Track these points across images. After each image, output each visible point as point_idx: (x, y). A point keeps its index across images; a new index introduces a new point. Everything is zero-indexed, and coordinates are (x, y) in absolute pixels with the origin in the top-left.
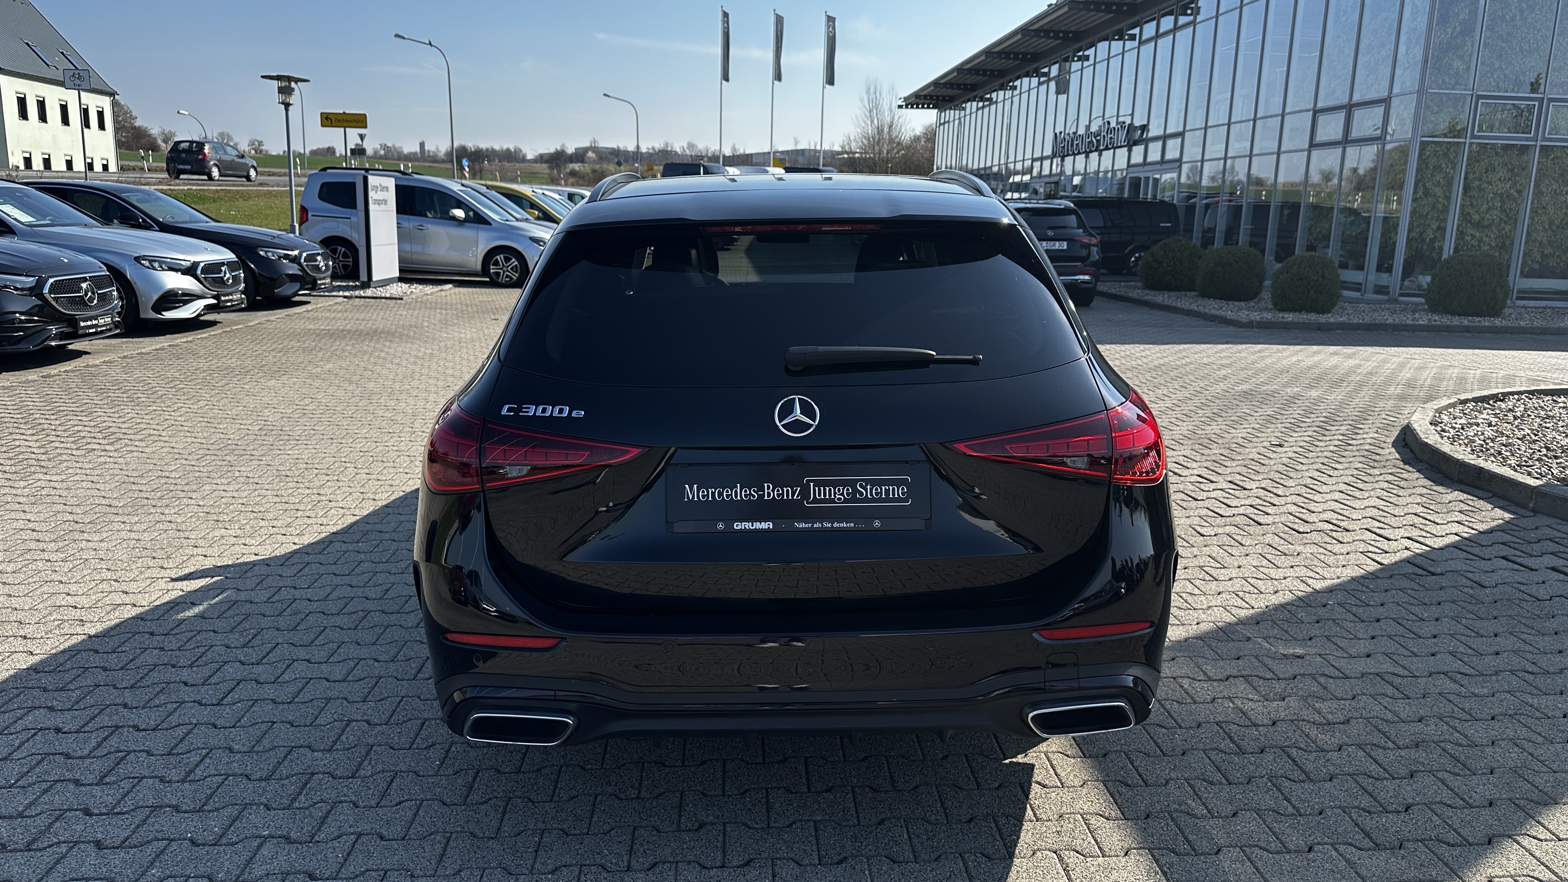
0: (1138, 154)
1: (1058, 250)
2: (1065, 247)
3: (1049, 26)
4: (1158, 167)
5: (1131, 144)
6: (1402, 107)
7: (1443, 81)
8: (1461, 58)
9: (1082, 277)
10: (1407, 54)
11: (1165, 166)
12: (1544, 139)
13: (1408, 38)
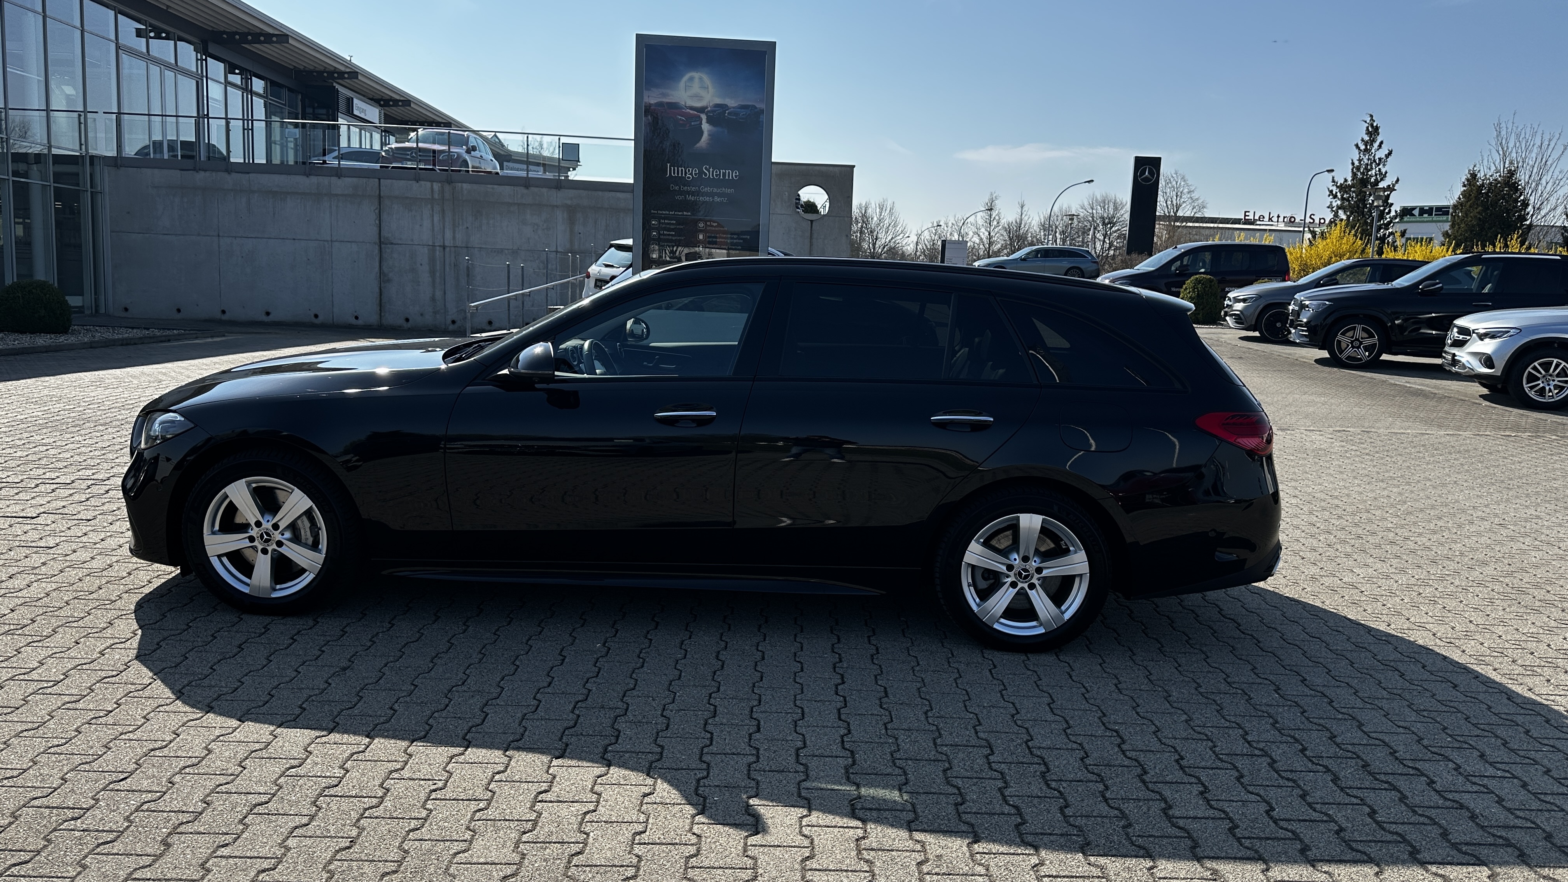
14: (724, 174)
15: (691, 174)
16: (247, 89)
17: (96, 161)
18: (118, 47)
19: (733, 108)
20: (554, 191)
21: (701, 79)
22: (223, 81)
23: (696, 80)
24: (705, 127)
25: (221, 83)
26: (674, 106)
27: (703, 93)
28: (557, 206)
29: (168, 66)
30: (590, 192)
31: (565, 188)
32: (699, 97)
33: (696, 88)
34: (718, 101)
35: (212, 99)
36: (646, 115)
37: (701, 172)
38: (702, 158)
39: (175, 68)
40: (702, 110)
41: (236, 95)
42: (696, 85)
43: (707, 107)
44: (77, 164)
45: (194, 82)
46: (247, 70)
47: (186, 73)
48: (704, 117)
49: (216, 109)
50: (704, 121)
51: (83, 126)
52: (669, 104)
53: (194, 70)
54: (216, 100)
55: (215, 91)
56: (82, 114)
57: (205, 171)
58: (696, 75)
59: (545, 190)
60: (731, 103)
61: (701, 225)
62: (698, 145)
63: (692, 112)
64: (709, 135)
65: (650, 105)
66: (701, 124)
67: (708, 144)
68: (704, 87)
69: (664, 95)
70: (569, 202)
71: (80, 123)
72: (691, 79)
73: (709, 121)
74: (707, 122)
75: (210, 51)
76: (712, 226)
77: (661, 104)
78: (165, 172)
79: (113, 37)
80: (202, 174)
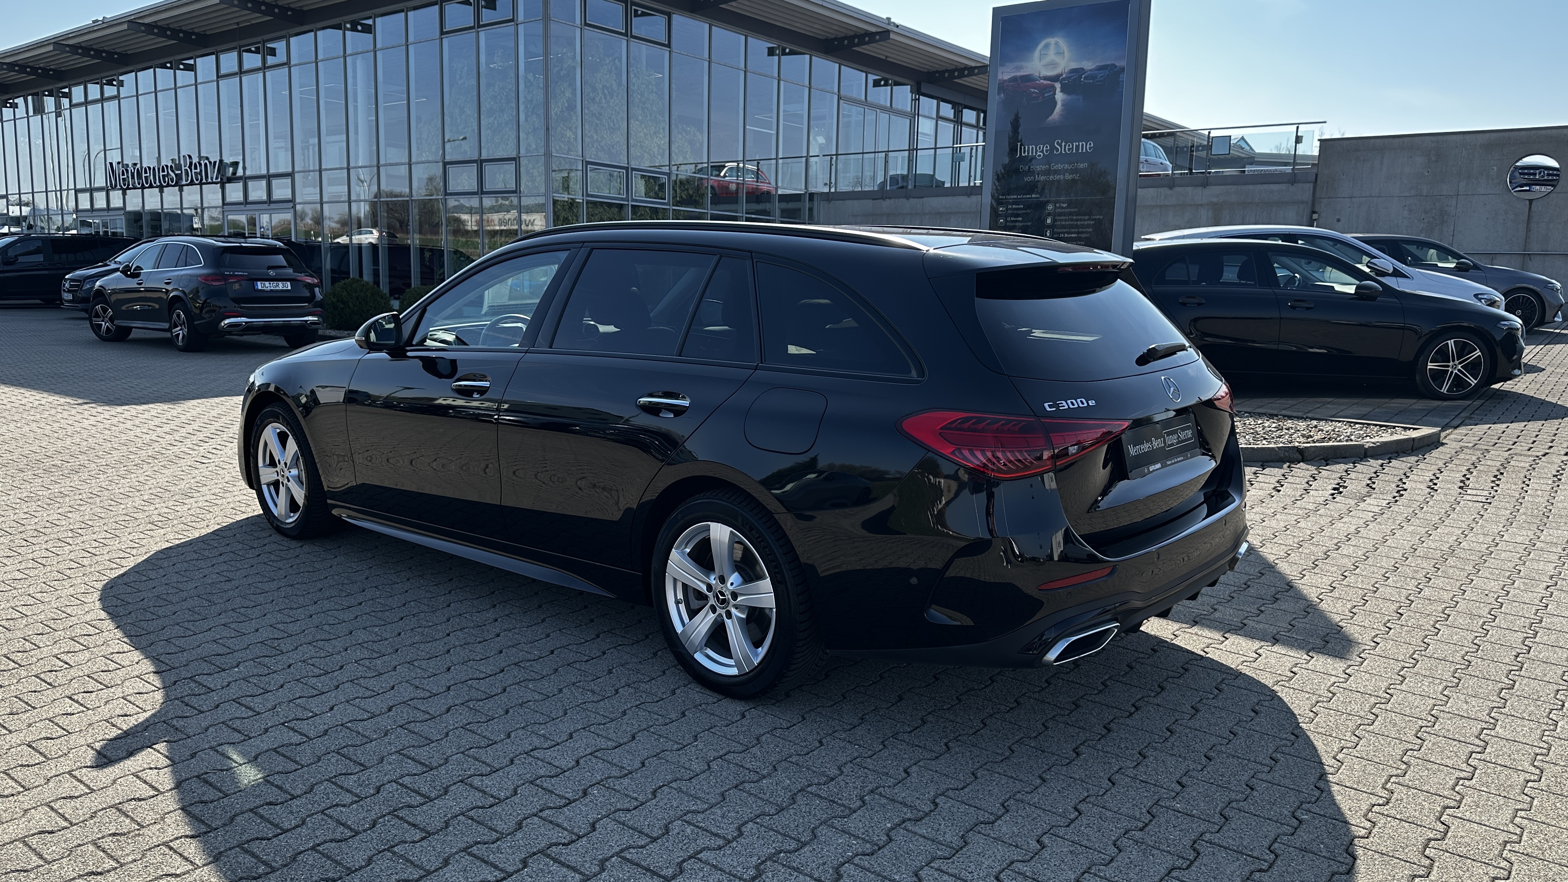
0: (234, 192)
1: (282, 291)
2: (289, 288)
3: (89, 43)
4: (265, 206)
5: (224, 181)
6: (530, 166)
7: (560, 147)
8: (570, 129)
9: (310, 318)
10: (526, 120)
11: (273, 206)
12: (633, 200)
13: (526, 107)
14: (1078, 147)
15: (1042, 151)
16: (958, 121)
17: (815, 197)
18: (839, 98)
19: (1090, 70)
20: (1200, 188)
21: (1057, 44)
22: (935, 116)
23: (1052, 47)
24: (1059, 96)
25: (932, 118)
26: (1028, 79)
27: (1057, 59)
28: (1201, 205)
29: (883, 109)
30: (1239, 187)
31: (1212, 184)
32: (1053, 64)
33: (1051, 56)
34: (1074, 65)
35: (922, 133)
36: (999, 94)
37: (1053, 148)
38: (1051, 134)
39: (891, 110)
40: (1055, 78)
41: (947, 129)
42: (1052, 51)
43: (1062, 75)
44: (800, 201)
45: (908, 121)
46: (959, 104)
47: (901, 113)
48: (1058, 86)
49: (925, 141)
50: (1058, 90)
51: (833, 167)
52: (1022, 77)
53: (909, 110)
54: (927, 135)
55: (926, 126)
56: (834, 157)
57: (890, 198)
58: (1052, 41)
59: (1189, 189)
60: (1088, 65)
61: (1050, 207)
62: (1050, 118)
63: (1045, 82)
64: (1063, 105)
65: (1005, 81)
66: (1055, 93)
67: (1061, 115)
68: (1060, 53)
69: (1019, 68)
70: (1214, 200)
71: (831, 165)
72: (1047, 46)
73: (1063, 90)
74: (1062, 91)
75: (923, 90)
76: (1063, 208)
77: (1014, 79)
78: (862, 201)
79: (836, 90)
80: (888, 200)
